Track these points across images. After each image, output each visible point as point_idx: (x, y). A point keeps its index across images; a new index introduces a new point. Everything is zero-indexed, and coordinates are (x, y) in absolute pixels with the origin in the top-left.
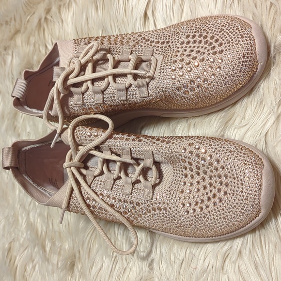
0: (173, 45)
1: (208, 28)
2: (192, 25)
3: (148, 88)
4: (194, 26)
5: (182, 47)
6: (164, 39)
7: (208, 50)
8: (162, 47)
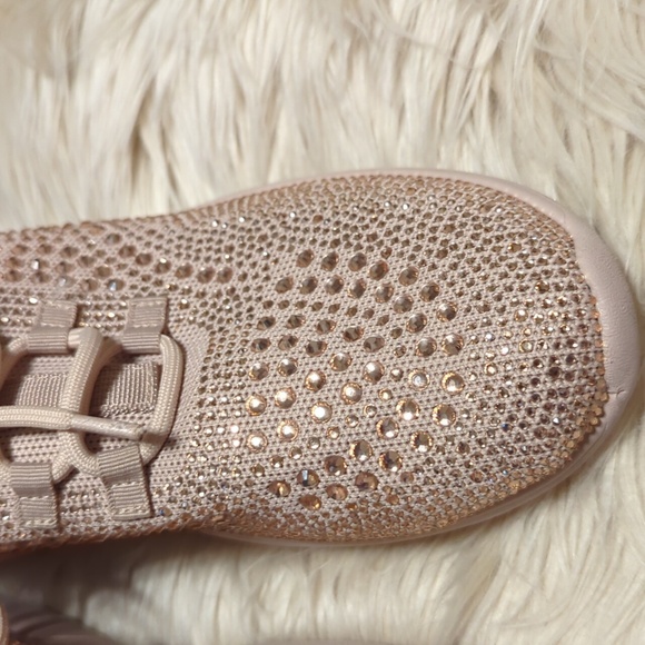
0: (247, 289)
1: (389, 233)
2: (318, 208)
3: (147, 482)
4: (328, 214)
5: (284, 305)
6: (208, 259)
7: (397, 332)
8: (203, 294)
